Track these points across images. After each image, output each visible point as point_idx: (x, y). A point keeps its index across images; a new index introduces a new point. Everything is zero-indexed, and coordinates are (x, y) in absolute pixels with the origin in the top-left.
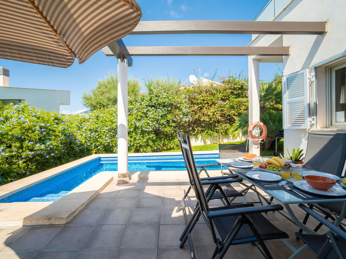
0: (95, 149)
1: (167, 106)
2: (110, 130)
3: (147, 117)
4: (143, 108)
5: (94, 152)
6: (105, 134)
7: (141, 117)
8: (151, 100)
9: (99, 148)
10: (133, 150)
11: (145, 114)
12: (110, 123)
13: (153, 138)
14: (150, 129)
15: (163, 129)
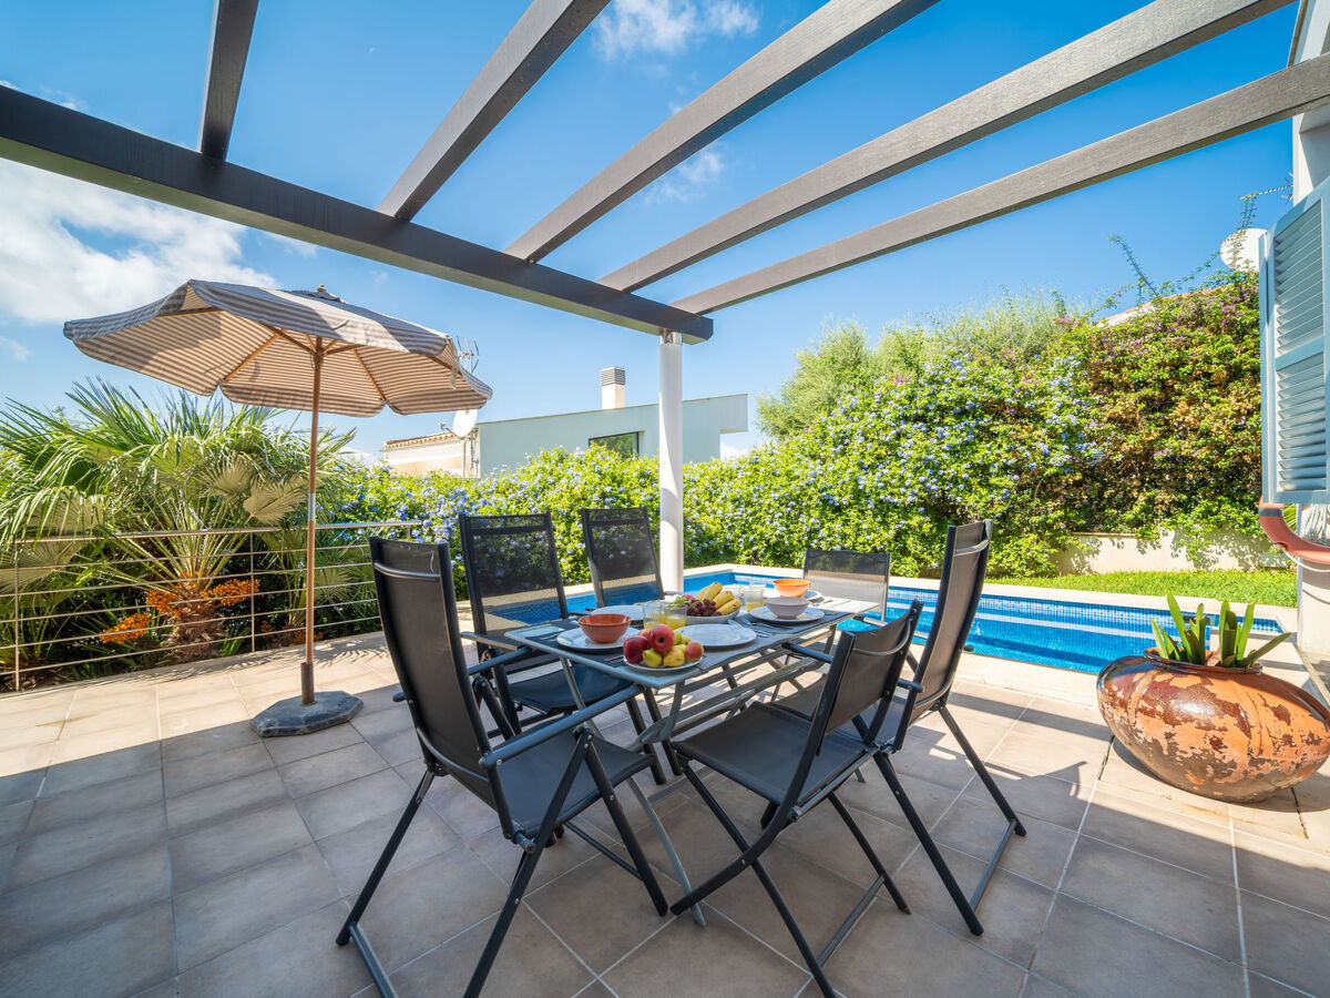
0: (746, 553)
1: (975, 412)
2: (782, 502)
3: (898, 458)
4: (885, 429)
5: (744, 558)
6: (770, 511)
7: (879, 458)
8: (911, 398)
9: (755, 548)
10: (851, 564)
11: (891, 446)
12: (783, 480)
13: (921, 527)
14: (909, 499)
15: (959, 499)
